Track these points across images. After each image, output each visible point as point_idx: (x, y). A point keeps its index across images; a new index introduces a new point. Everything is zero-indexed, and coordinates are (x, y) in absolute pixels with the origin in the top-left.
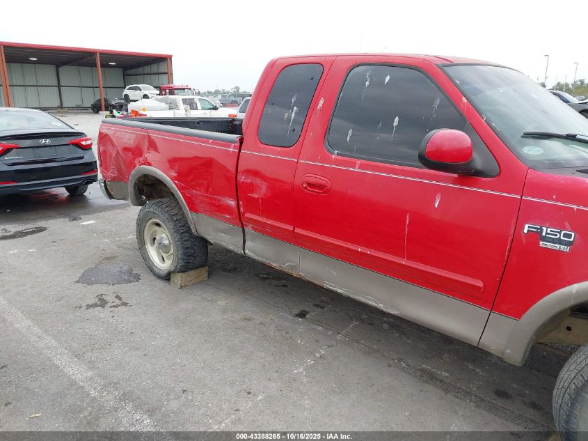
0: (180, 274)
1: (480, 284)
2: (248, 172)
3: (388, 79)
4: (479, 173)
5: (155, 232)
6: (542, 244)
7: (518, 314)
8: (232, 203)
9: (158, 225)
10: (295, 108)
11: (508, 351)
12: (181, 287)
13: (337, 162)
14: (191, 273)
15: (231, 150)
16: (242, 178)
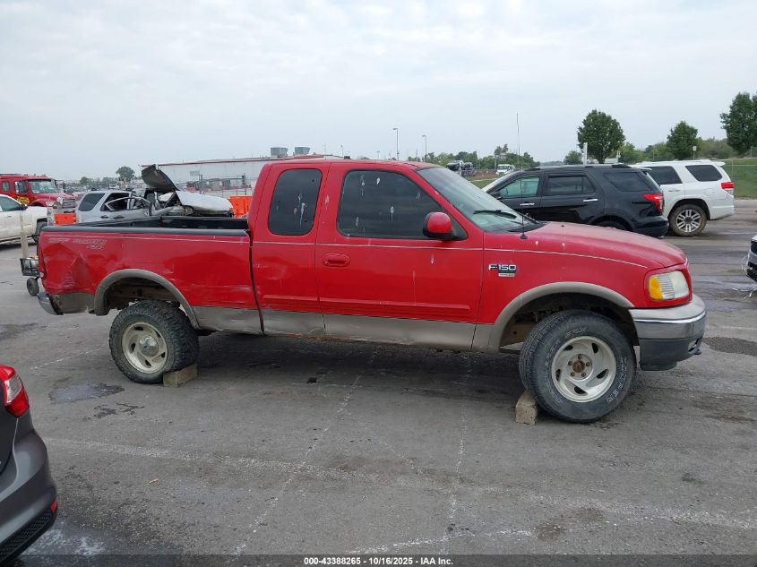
0: (176, 373)
1: (467, 307)
2: (264, 259)
3: (378, 180)
4: (456, 239)
5: (136, 337)
6: (500, 275)
7: (492, 321)
8: (247, 289)
9: (139, 328)
10: (303, 204)
11: (490, 346)
12: (179, 385)
13: (351, 242)
14: (185, 370)
15: (241, 242)
16: (257, 266)
